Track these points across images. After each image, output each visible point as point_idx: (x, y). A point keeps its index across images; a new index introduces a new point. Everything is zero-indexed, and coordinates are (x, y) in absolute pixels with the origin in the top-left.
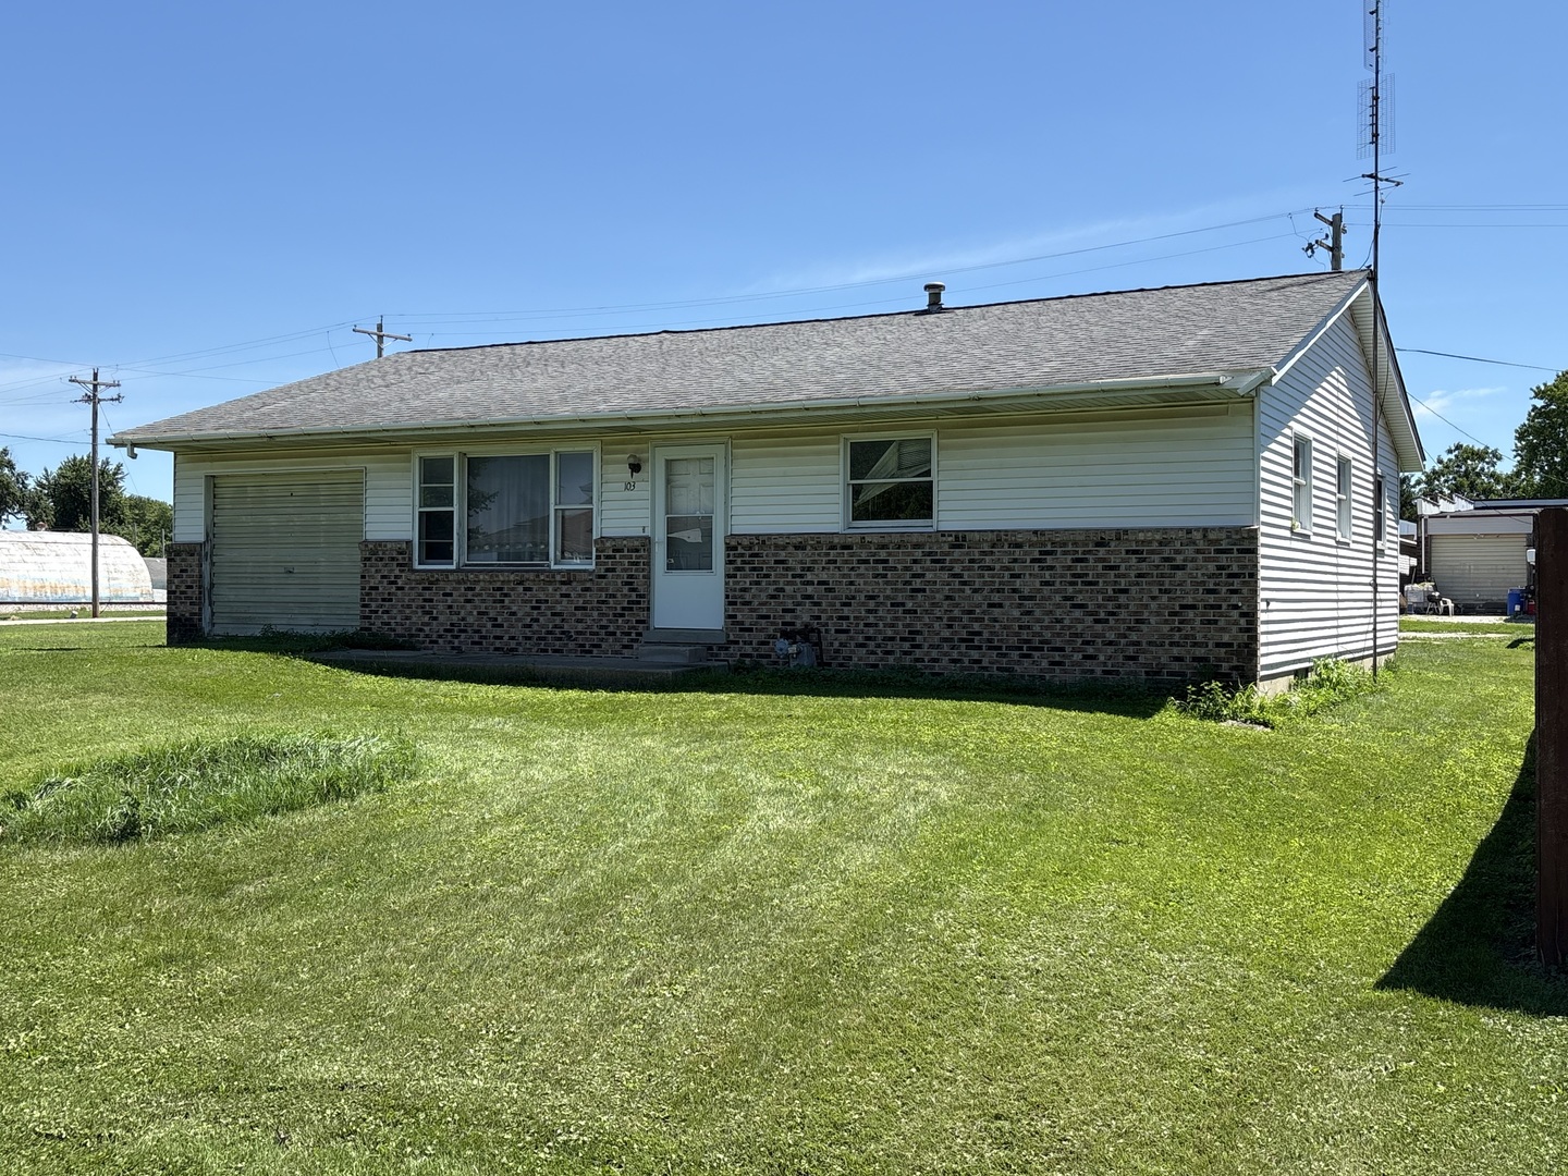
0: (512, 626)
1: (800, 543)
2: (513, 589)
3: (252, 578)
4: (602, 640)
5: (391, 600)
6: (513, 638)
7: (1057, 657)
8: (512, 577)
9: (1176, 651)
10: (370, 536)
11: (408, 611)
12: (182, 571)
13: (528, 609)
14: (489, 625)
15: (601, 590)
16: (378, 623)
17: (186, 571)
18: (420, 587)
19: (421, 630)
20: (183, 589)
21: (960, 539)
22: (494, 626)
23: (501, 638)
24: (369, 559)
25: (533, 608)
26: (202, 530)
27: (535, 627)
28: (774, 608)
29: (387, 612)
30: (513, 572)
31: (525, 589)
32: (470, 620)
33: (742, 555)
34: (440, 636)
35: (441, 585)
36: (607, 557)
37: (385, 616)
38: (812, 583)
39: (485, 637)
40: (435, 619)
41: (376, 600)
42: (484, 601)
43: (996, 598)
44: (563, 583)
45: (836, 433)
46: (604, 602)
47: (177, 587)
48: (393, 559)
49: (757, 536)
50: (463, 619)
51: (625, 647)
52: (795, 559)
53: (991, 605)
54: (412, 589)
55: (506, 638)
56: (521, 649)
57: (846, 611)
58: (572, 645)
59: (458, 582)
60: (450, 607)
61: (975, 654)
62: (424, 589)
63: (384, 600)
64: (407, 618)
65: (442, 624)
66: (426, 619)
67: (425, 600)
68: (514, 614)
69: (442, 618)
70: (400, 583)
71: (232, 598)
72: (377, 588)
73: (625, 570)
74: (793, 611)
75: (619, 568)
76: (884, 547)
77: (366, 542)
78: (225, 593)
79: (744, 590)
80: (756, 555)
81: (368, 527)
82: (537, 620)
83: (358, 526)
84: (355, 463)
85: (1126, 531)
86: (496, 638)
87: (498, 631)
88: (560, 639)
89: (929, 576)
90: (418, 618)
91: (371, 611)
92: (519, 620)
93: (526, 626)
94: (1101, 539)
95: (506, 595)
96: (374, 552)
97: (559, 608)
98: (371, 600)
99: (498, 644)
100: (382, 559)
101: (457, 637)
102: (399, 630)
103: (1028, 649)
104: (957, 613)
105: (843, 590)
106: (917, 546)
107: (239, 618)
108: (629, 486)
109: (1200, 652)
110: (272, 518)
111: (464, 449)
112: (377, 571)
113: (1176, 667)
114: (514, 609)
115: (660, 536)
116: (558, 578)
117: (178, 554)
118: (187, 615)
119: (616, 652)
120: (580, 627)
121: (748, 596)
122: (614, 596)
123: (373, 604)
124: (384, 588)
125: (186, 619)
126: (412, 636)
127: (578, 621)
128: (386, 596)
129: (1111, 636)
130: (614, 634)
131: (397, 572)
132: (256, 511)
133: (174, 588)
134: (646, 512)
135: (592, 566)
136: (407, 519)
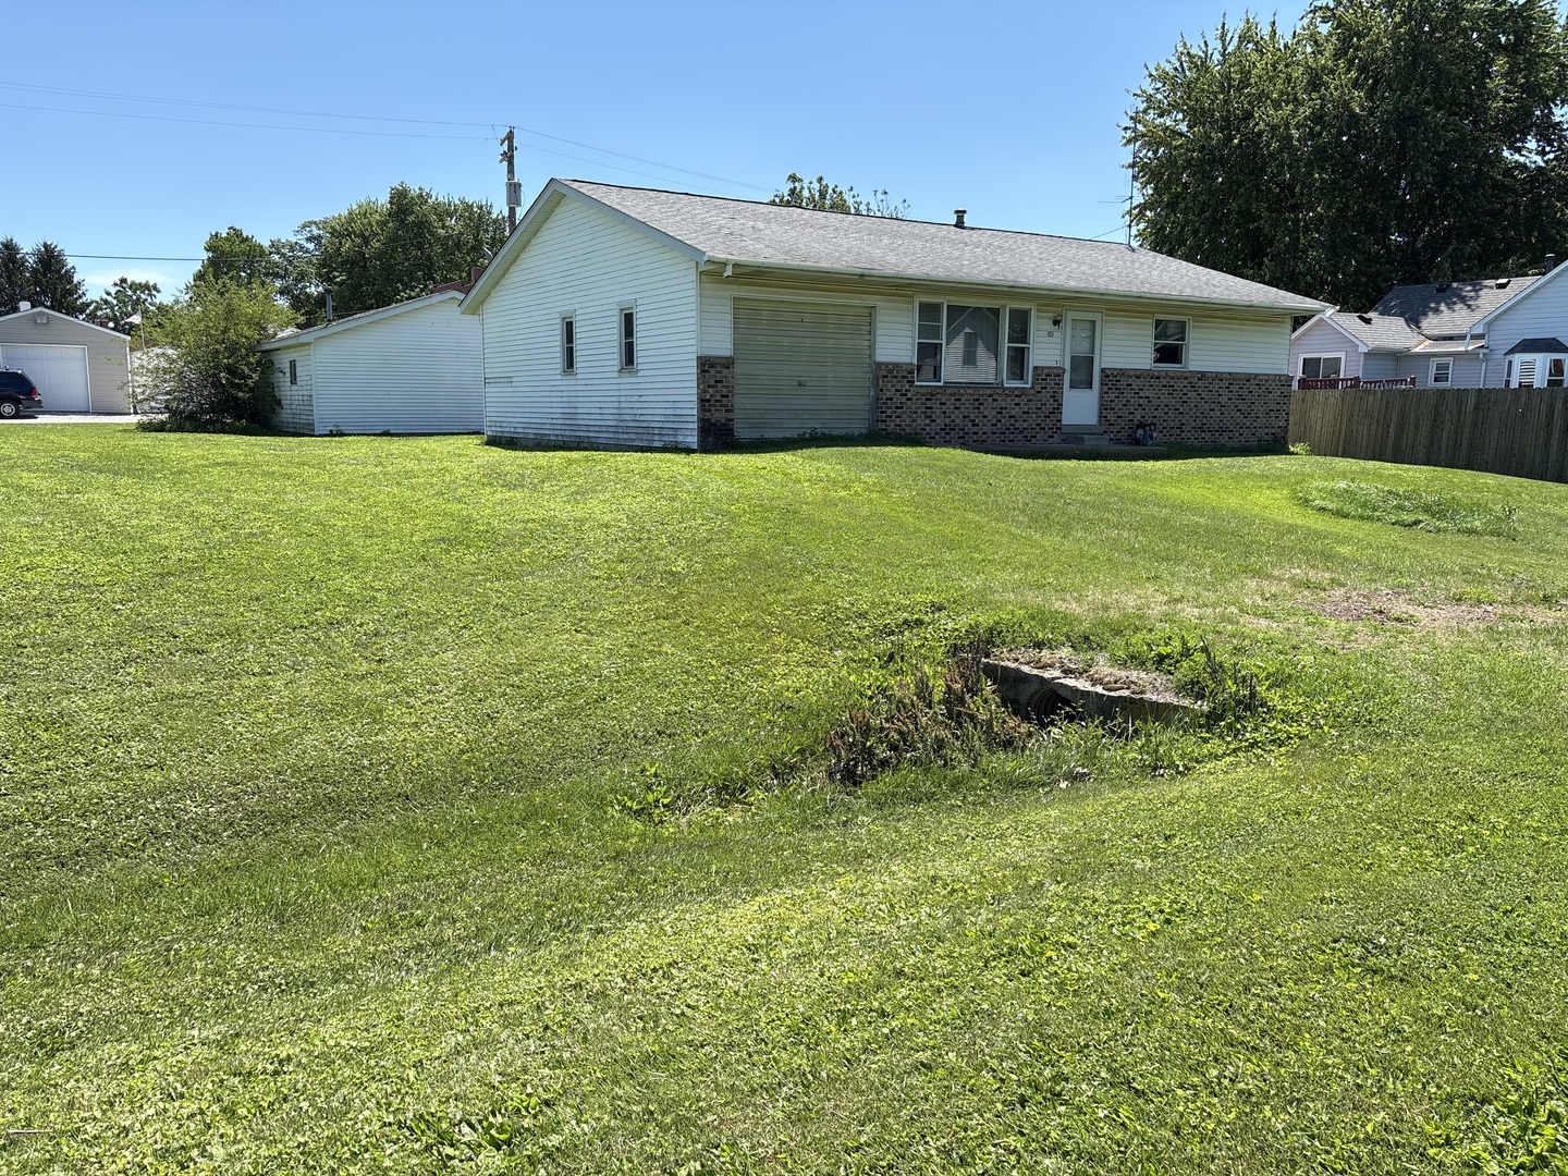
0: (984, 425)
1: (1138, 374)
2: (986, 400)
3: (767, 389)
4: (1037, 433)
5: (902, 408)
6: (984, 433)
7: (1231, 434)
8: (988, 392)
9: (1267, 431)
10: (879, 359)
11: (914, 416)
12: (716, 382)
13: (995, 414)
14: (970, 424)
15: (1038, 401)
16: (892, 425)
17: (721, 382)
18: (923, 398)
19: (924, 429)
20: (718, 398)
21: (1203, 375)
22: (973, 425)
23: (977, 433)
24: (887, 377)
25: (998, 413)
26: (730, 346)
27: (999, 425)
28: (1124, 412)
29: (899, 417)
30: (988, 388)
31: (994, 400)
32: (958, 421)
33: (1112, 381)
34: (937, 434)
35: (939, 396)
36: (1043, 379)
37: (898, 420)
38: (1141, 397)
39: (967, 433)
40: (934, 421)
41: (891, 408)
42: (967, 408)
43: (1213, 406)
44: (1017, 396)
45: (1153, 313)
46: (1039, 408)
47: (711, 396)
48: (904, 377)
49: (1121, 370)
50: (953, 421)
51: (1050, 437)
52: (1136, 383)
53: (1211, 410)
54: (918, 399)
55: (981, 433)
56: (989, 441)
57: (1156, 413)
58: (1020, 437)
59: (950, 395)
60: (944, 413)
61: (1203, 435)
62: (926, 399)
63: (897, 408)
64: (914, 421)
65: (938, 425)
66: (928, 421)
67: (927, 408)
68: (986, 417)
69: (938, 421)
70: (909, 395)
71: (748, 406)
72: (892, 399)
73: (1052, 388)
74: (1133, 413)
75: (1049, 387)
76: (1173, 378)
77: (879, 365)
78: (740, 402)
79: (1111, 401)
80: (1118, 381)
81: (880, 351)
82: (1000, 421)
83: (872, 348)
84: (869, 300)
85: (1258, 375)
86: (974, 433)
87: (975, 429)
88: (1013, 433)
89: (1189, 394)
90: (922, 421)
91: (887, 416)
92: (989, 421)
93: (993, 425)
94: (1249, 378)
95: (981, 404)
96: (890, 371)
97: (1013, 413)
98: (887, 408)
99: (975, 437)
100: (896, 377)
101: (949, 434)
102: (908, 430)
103: (1222, 431)
104: (1198, 414)
105: (1155, 402)
106: (1185, 379)
107: (754, 424)
108: (1050, 334)
109: (1273, 431)
110: (785, 340)
111: (950, 298)
112: (892, 386)
113: (1266, 438)
114: (986, 413)
115: (1067, 366)
116: (1016, 393)
117: (712, 366)
118: (723, 421)
119: (1045, 440)
120: (1025, 425)
121: (1113, 405)
122: (1045, 405)
123: (889, 411)
124: (898, 399)
125: (722, 425)
126: (916, 434)
127: (1025, 421)
128: (899, 405)
129: (1248, 424)
130: (1044, 429)
131: (907, 387)
132: (770, 332)
133: (708, 397)
134: (1058, 352)
135: (1029, 386)
136: (910, 347)
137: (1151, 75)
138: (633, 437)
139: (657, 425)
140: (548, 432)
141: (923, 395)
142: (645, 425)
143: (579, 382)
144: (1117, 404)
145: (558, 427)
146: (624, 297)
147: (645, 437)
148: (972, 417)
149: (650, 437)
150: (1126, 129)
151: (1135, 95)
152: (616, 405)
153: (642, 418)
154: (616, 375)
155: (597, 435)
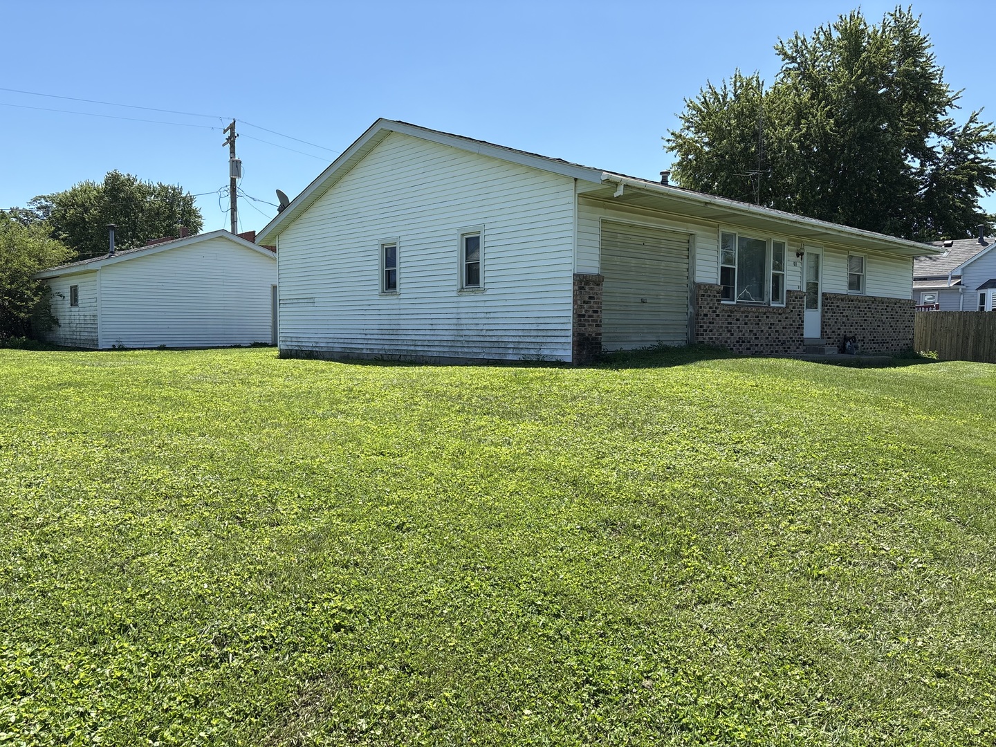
2: (762, 317)
3: (621, 306)
4: (791, 345)
5: (713, 323)
8: (764, 310)
9: (904, 342)
10: (698, 280)
11: (721, 330)
12: (590, 298)
13: (767, 328)
14: (753, 338)
15: (791, 318)
16: (707, 338)
17: (593, 298)
18: (726, 314)
19: (726, 343)
20: (591, 313)
21: (874, 299)
22: (755, 338)
24: (703, 296)
25: (769, 328)
26: (597, 264)
27: (769, 338)
28: (835, 328)
29: (711, 331)
31: (767, 317)
32: (746, 335)
33: (829, 303)
34: (734, 346)
36: (793, 301)
37: (711, 333)
38: (844, 316)
39: (752, 345)
40: (732, 335)
41: (706, 323)
42: (752, 324)
43: (879, 323)
46: (791, 325)
47: (586, 311)
48: (714, 296)
49: (834, 294)
50: (744, 335)
51: (797, 348)
52: (842, 304)
53: (878, 326)
54: (723, 316)
56: (764, 352)
57: (851, 329)
58: (781, 348)
59: (742, 313)
60: (739, 327)
61: (874, 345)
62: (728, 316)
63: (710, 323)
64: (720, 335)
65: (735, 338)
66: (729, 335)
67: (729, 323)
68: (762, 331)
69: (735, 334)
70: (718, 312)
71: (610, 321)
72: (707, 315)
73: (798, 308)
74: (840, 329)
75: (796, 307)
76: (859, 301)
77: (699, 285)
78: (605, 318)
79: (830, 319)
80: (833, 303)
81: (697, 274)
83: (691, 270)
84: (691, 229)
85: (900, 300)
86: (756, 344)
87: (756, 342)
88: (777, 345)
89: (868, 314)
90: (726, 335)
93: (766, 338)
94: (896, 302)
96: (705, 291)
97: (778, 328)
98: (704, 323)
99: (756, 349)
100: (709, 296)
101: (741, 346)
103: (883, 343)
104: (872, 329)
105: (851, 320)
106: (865, 302)
108: (795, 264)
109: (907, 342)
110: (634, 261)
112: (708, 304)
113: (904, 347)
114: (763, 328)
115: (805, 291)
116: (778, 311)
117: (587, 283)
118: (594, 335)
119: (794, 351)
120: (784, 338)
121: (830, 322)
122: (794, 321)
123: (705, 325)
124: (711, 316)
125: (593, 339)
126: (722, 346)
128: (711, 321)
129: (895, 337)
130: (794, 342)
131: (716, 305)
132: (623, 254)
133: (583, 312)
134: (799, 279)
135: (784, 306)
136: (715, 270)
137: (688, 106)
138: (475, 350)
139: (511, 339)
140: (360, 346)
141: (726, 311)
142: (494, 339)
143: (402, 302)
144: (832, 322)
145: (374, 342)
146: (469, 222)
147: (494, 351)
148: (755, 332)
149: (501, 351)
150: (668, 140)
151: (680, 117)
152: (455, 321)
153: (491, 333)
154: (455, 294)
155: (426, 349)
